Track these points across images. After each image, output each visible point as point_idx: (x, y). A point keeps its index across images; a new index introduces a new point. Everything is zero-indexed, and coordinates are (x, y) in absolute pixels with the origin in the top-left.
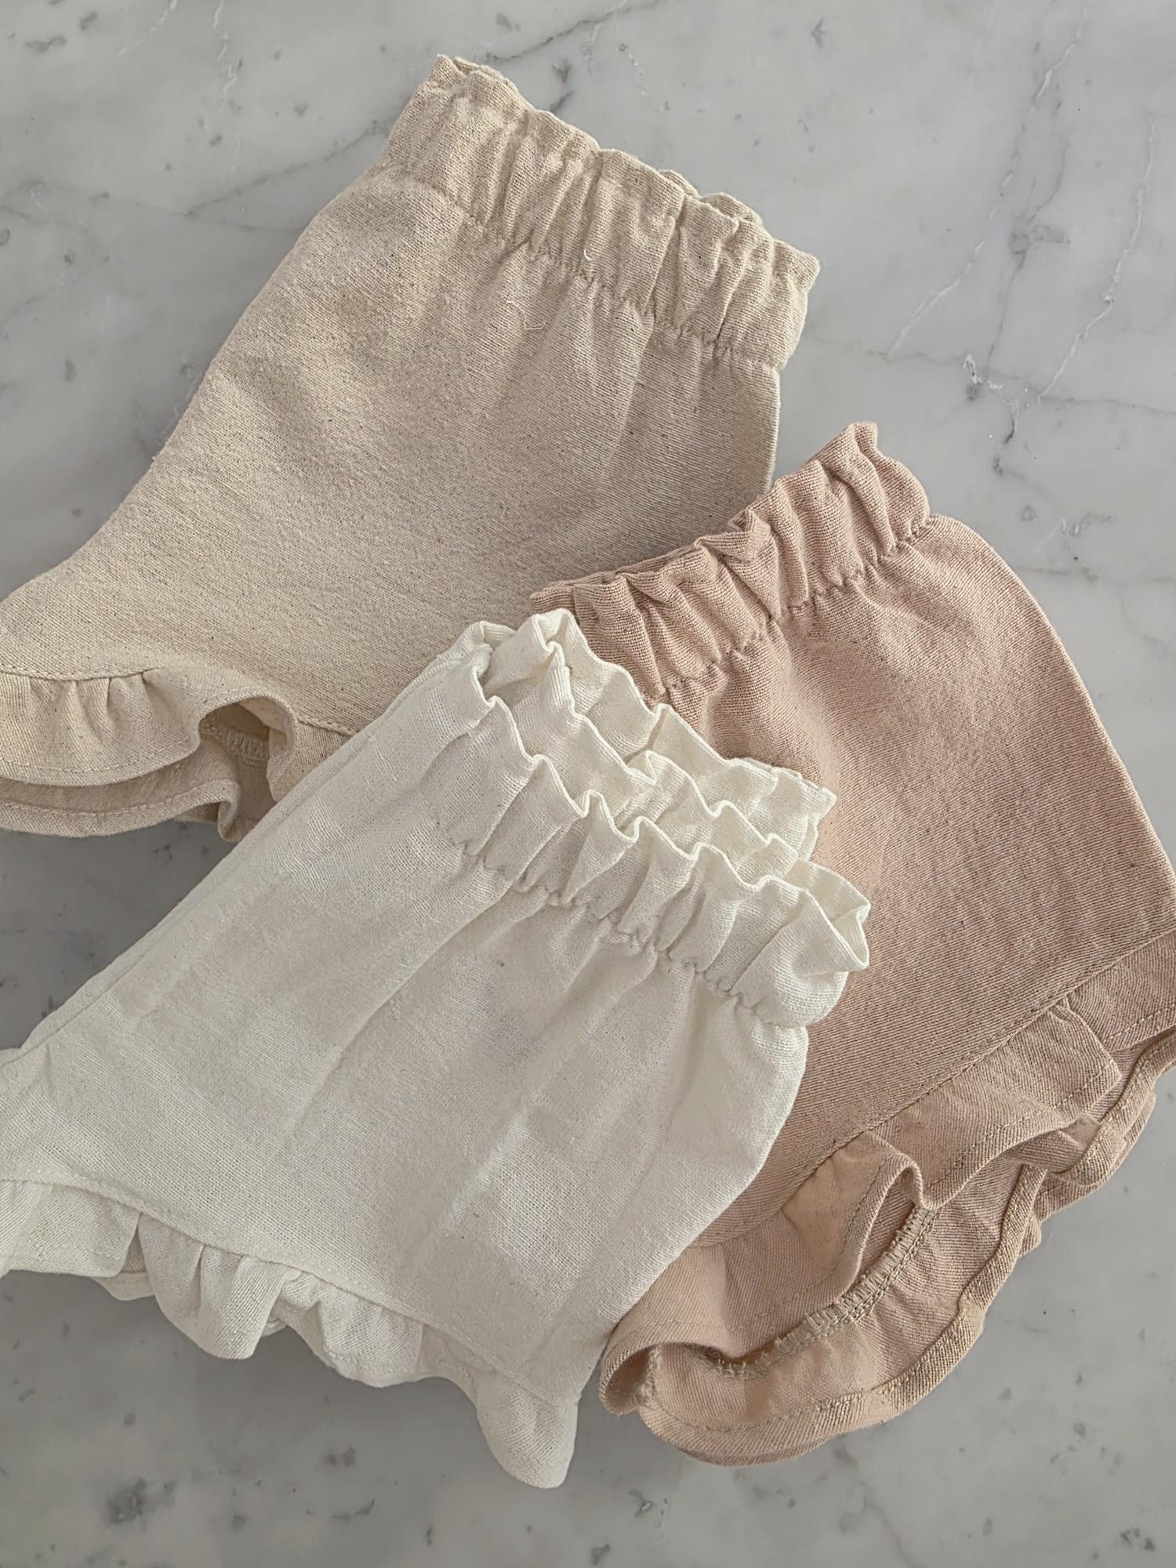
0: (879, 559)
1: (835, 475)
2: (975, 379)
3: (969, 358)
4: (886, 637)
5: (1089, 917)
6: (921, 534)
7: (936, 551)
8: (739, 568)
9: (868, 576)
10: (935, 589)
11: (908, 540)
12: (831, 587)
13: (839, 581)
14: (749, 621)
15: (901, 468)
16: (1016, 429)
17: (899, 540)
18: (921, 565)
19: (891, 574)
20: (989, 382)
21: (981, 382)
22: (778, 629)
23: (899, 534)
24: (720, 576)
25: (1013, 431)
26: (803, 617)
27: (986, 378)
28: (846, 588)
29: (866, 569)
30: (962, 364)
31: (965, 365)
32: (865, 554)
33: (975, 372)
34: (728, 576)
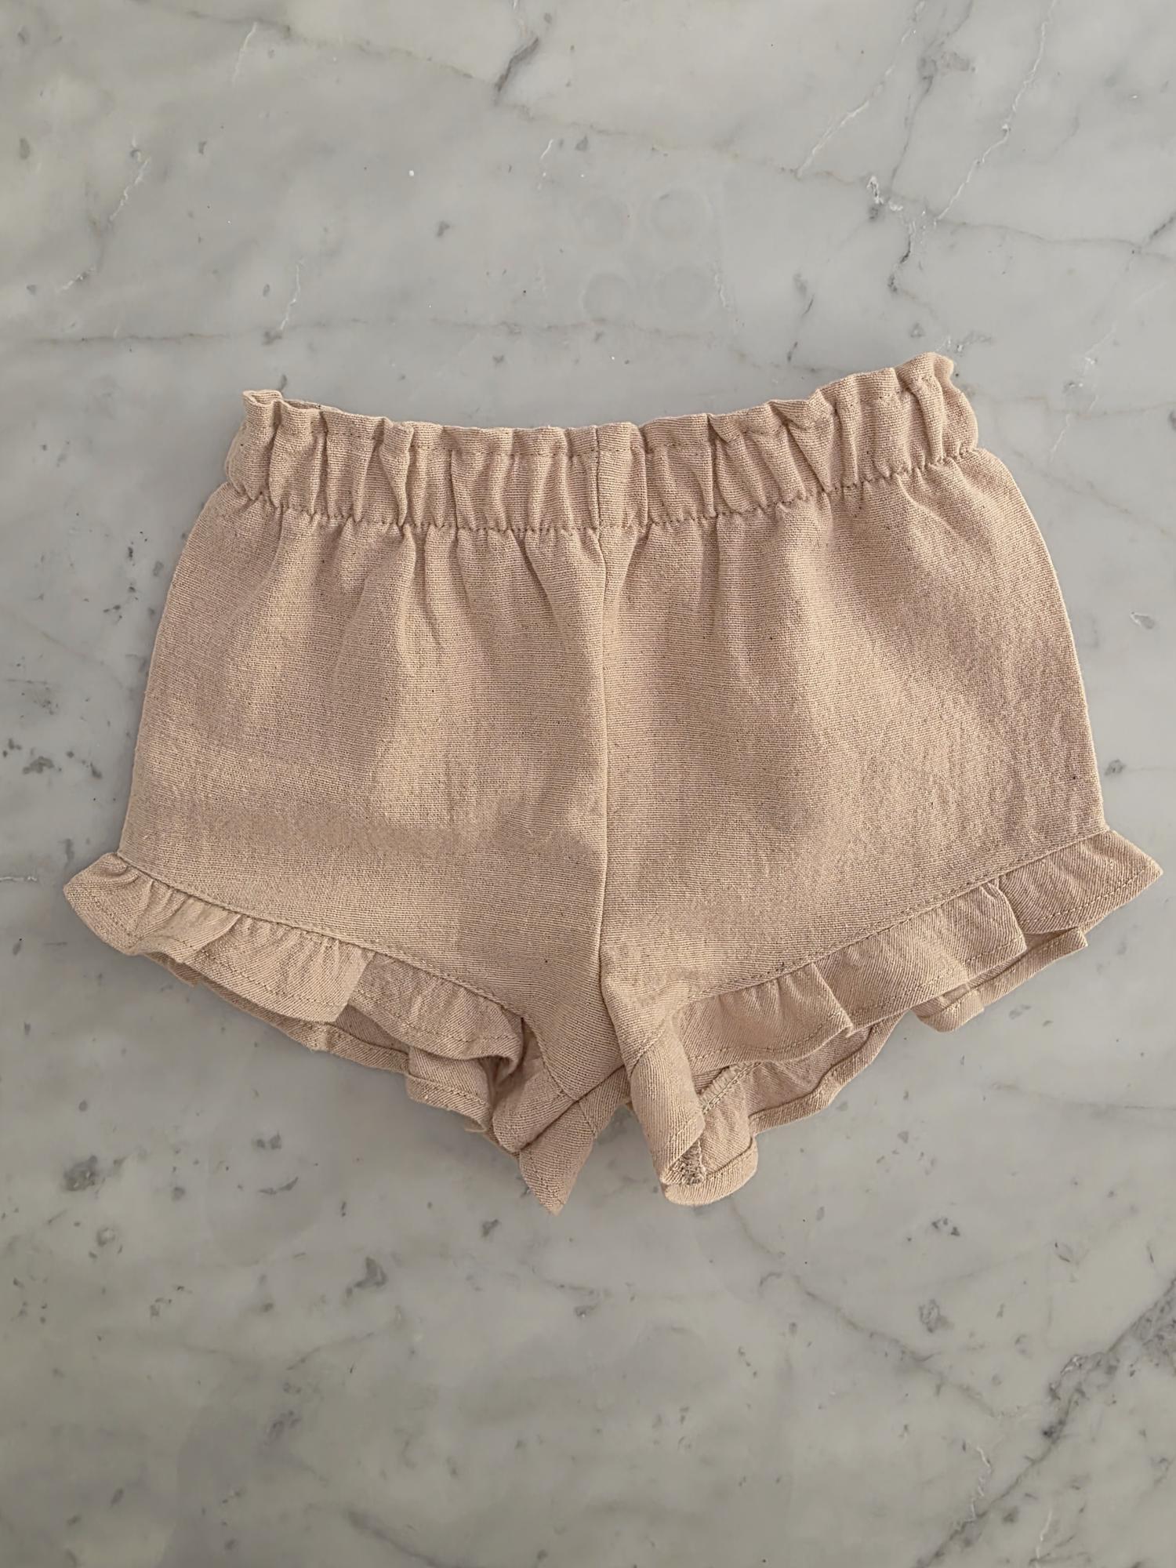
0: (926, 466)
1: (906, 386)
2: (877, 200)
3: (873, 179)
4: (916, 531)
5: (1031, 817)
6: (965, 456)
7: (975, 473)
8: (796, 433)
9: (914, 476)
10: (965, 501)
11: (955, 458)
12: (878, 477)
13: (888, 474)
14: (795, 478)
15: (964, 399)
16: (911, 250)
17: (947, 456)
18: (957, 478)
19: (933, 479)
20: (890, 203)
21: (882, 202)
22: (826, 500)
23: (948, 450)
24: (777, 434)
25: (909, 252)
26: (851, 497)
27: (887, 200)
28: (891, 480)
29: (913, 470)
30: (867, 184)
31: (869, 186)
32: (915, 457)
33: (878, 193)
34: (785, 436)
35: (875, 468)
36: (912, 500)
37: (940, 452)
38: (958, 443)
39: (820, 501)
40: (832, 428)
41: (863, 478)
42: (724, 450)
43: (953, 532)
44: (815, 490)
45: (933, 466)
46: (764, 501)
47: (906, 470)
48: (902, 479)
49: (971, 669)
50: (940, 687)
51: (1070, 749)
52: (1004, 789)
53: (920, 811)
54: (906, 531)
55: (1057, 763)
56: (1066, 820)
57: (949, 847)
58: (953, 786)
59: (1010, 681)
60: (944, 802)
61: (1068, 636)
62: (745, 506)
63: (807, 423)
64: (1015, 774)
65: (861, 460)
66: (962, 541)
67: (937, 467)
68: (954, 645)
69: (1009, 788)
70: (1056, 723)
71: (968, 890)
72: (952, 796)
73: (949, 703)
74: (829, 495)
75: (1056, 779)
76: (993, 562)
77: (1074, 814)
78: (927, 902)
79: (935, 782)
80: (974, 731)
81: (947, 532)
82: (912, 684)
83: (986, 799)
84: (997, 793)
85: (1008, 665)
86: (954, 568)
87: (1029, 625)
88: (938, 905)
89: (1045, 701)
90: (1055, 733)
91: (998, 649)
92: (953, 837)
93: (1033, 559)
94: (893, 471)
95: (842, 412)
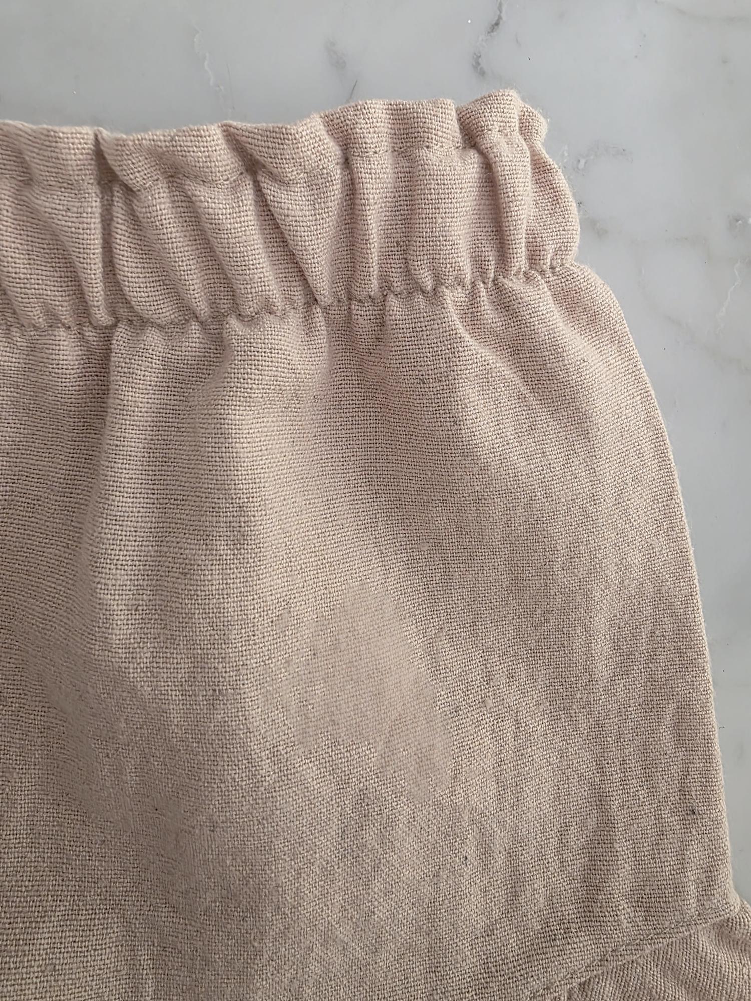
35: (407, 273)
36: (467, 337)
37: (520, 259)
38: (550, 249)
39: (308, 318)
40: (336, 190)
41: (386, 286)
42: (129, 204)
43: (531, 398)
44: (300, 299)
45: (505, 281)
46: (202, 307)
47: (460, 283)
48: (453, 298)
49: (542, 624)
50: (487, 650)
51: (687, 763)
52: (583, 825)
53: (443, 875)
54: (452, 389)
55: (667, 787)
56: (679, 890)
57: (489, 932)
58: (501, 823)
59: (601, 647)
60: (485, 851)
64: (600, 800)
65: (386, 256)
66: (543, 415)
67: (514, 284)
68: (517, 584)
69: (591, 823)
70: (668, 719)
72: (501, 840)
73: (501, 679)
74: (326, 310)
75: (666, 814)
76: (592, 454)
77: (692, 880)
79: (473, 822)
80: (538, 725)
81: (521, 398)
82: (443, 643)
83: (554, 841)
84: (573, 830)
85: (600, 622)
86: (529, 459)
87: (636, 558)
89: (651, 679)
90: (666, 735)
91: (587, 595)
92: (496, 914)
94: (438, 281)
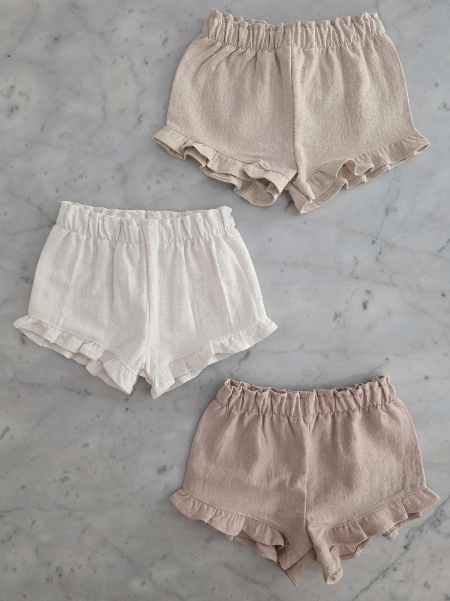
0: (385, 403)
1: (380, 385)
4: (382, 419)
5: (408, 483)
6: (394, 400)
7: (396, 404)
8: (355, 396)
9: (382, 406)
10: (394, 412)
11: (391, 401)
12: (373, 406)
13: (375, 405)
14: (354, 406)
15: (393, 387)
18: (392, 407)
19: (386, 407)
22: (361, 409)
23: (390, 399)
24: (350, 396)
26: (367, 409)
28: (377, 407)
29: (381, 404)
32: (382, 401)
34: (352, 397)
61: (417, 441)
62: (342, 411)
63: (357, 394)
71: (393, 502)
78: (384, 505)
88: (386, 505)
93: (409, 423)
95: (365, 392)
